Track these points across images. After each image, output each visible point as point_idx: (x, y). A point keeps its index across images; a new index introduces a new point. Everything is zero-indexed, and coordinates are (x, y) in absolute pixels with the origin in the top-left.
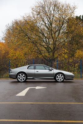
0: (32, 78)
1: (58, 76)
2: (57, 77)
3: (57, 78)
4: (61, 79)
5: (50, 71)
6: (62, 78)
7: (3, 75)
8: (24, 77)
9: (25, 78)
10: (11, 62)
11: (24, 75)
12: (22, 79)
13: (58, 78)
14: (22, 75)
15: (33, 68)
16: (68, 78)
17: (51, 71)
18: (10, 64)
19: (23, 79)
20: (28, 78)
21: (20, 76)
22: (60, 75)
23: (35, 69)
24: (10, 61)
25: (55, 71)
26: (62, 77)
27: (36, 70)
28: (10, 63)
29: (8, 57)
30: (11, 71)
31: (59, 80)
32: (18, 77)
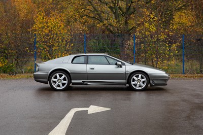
0: (81, 81)
1: (134, 77)
2: (134, 80)
3: (132, 83)
4: (142, 84)
5: (118, 67)
6: (144, 82)
7: (21, 67)
8: (64, 79)
9: (66, 82)
10: (37, 39)
11: (64, 76)
12: (61, 85)
13: (134, 83)
14: (61, 76)
15: (83, 62)
16: (156, 82)
17: (121, 67)
18: (37, 45)
19: (63, 84)
20: (73, 81)
21: (56, 77)
22: (140, 76)
23: (87, 63)
24: (35, 39)
25: (129, 68)
26: (142, 80)
27: (89, 66)
28: (35, 42)
29: (32, 31)
30: (37, 68)
31: (138, 86)
32: (53, 79)
